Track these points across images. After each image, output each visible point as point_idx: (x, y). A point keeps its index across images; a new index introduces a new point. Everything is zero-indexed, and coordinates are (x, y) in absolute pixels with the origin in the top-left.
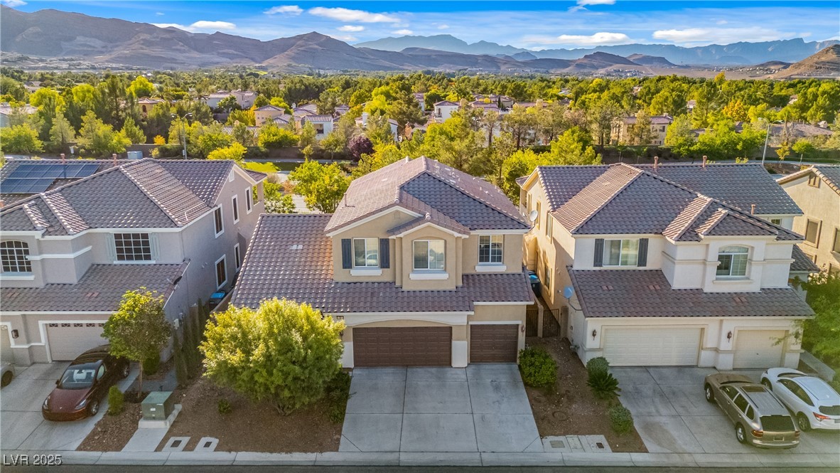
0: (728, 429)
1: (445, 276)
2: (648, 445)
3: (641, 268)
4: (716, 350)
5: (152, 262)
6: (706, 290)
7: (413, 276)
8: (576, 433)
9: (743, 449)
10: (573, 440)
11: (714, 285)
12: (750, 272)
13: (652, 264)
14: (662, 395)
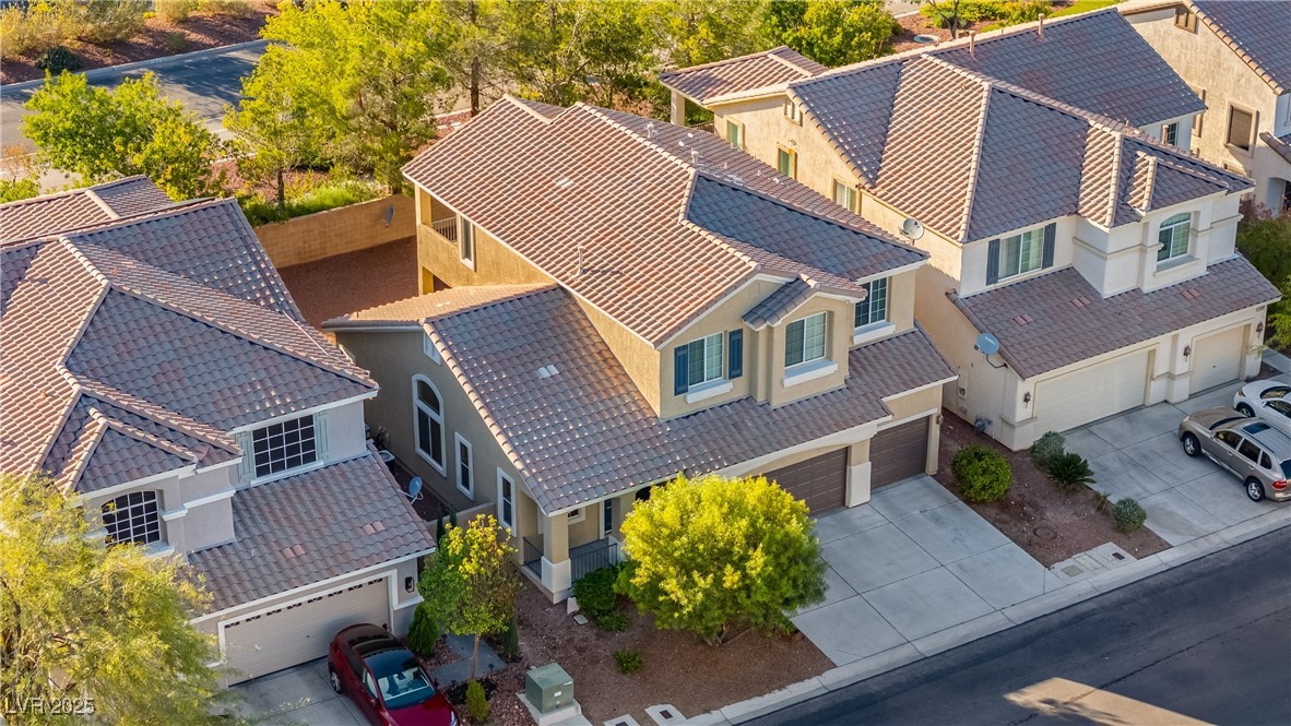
0: (1234, 488)
1: (832, 369)
2: (1166, 537)
3: (1048, 270)
4: (1170, 376)
5: (319, 464)
6: (1147, 289)
7: (789, 382)
8: (1080, 550)
9: (1262, 509)
10: (1082, 559)
11: (1156, 279)
12: (1194, 246)
13: (1061, 261)
14: (1135, 465)
